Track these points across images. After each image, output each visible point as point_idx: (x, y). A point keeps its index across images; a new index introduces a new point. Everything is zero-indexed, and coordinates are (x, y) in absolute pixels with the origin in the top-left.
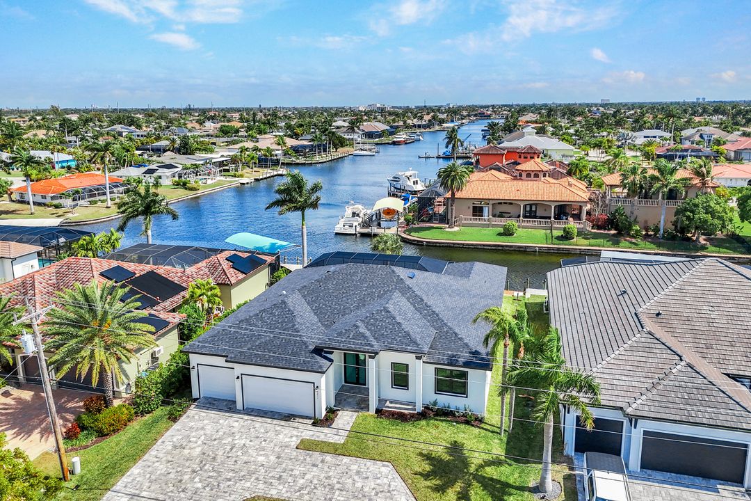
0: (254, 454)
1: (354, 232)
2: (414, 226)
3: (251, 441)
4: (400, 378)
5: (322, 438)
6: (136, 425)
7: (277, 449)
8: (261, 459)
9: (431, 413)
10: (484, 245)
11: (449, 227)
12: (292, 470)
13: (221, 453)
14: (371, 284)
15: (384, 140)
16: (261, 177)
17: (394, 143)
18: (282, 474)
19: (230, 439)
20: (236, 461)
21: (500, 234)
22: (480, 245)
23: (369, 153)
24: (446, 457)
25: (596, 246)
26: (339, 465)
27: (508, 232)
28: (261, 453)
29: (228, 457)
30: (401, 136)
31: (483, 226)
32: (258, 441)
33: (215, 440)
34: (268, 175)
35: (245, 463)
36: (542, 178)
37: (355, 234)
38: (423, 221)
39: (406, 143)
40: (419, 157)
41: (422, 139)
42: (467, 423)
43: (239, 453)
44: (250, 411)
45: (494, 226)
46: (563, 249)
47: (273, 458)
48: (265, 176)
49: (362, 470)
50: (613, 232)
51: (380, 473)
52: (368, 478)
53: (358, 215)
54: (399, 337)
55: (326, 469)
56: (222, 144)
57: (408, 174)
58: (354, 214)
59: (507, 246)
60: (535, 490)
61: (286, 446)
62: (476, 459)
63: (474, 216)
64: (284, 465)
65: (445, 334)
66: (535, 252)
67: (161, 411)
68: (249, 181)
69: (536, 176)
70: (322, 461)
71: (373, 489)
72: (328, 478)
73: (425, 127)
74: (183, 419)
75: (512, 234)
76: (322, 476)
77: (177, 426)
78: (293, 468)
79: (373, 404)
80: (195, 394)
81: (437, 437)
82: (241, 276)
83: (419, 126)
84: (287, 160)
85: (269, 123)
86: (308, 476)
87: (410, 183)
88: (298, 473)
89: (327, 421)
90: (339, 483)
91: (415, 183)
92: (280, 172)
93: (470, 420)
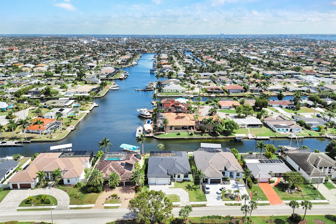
2: (156, 133)
9: (184, 181)
10: (174, 138)
11: (165, 133)
15: (116, 77)
16: (91, 109)
21: (177, 135)
24: (188, 186)
26: (175, 189)
27: (179, 134)
30: (123, 76)
31: (173, 132)
34: (92, 107)
44: (159, 185)
45: (175, 132)
46: (191, 138)
49: (178, 189)
50: (201, 132)
51: (181, 189)
54: (179, 171)
58: (140, 131)
59: (179, 138)
60: (199, 188)
61: (167, 188)
62: (191, 186)
66: (186, 139)
68: (89, 112)
69: (183, 117)
70: (173, 189)
74: (150, 187)
78: (170, 191)
79: (176, 181)
80: (149, 183)
81: (186, 184)
89: (170, 184)
91: (147, 113)
92: (94, 105)
93: (189, 181)
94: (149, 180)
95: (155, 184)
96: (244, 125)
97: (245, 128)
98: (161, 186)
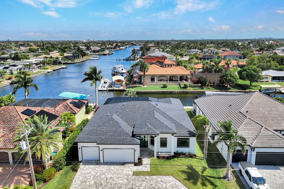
0: (117, 180)
1: (106, 90)
2: (130, 86)
3: (113, 175)
4: (164, 143)
5: (141, 170)
6: (58, 175)
7: (125, 177)
8: (121, 182)
9: (177, 155)
10: (157, 92)
11: (143, 86)
12: (136, 184)
13: (103, 182)
14: (143, 108)
15: (100, 53)
16: (56, 69)
17: (104, 55)
18: (132, 186)
19: (104, 176)
20: (111, 184)
21: (162, 87)
22: (156, 92)
23: (96, 58)
25: (196, 90)
26: (153, 179)
27: (165, 87)
28: (120, 179)
29: (107, 183)
30: (107, 52)
31: (155, 85)
32: (116, 175)
33: (98, 177)
34: (58, 68)
35: (115, 184)
36: (173, 67)
37: (107, 90)
38: (132, 84)
39: (109, 55)
40: (117, 60)
41: (114, 53)
42: (191, 157)
43: (111, 181)
44: (106, 163)
45: (159, 85)
46: (185, 92)
47: (125, 180)
48: (57, 69)
49: (162, 180)
50: (200, 85)
51: (170, 180)
52: (166, 183)
53: (106, 83)
54: (164, 128)
55: (149, 182)
56: (31, 56)
57: (119, 66)
58: (105, 83)
59: (166, 92)
60: (224, 178)
61: (129, 175)
62: (199, 170)
63: (151, 81)
64: (131, 183)
65: (178, 125)
66: (176, 93)
67: (66, 169)
68: (51, 71)
69: (171, 66)
70: (146, 179)
71: (170, 186)
72: (151, 185)
73: (114, 48)
74: (79, 170)
75: (166, 87)
76: (149, 185)
77: (78, 173)
78: (135, 183)
79: (155, 155)
80: (80, 159)
81: (182, 163)
82: (78, 109)
83: (111, 48)
84: (64, 62)
85: (53, 47)
86: (143, 186)
87: (120, 70)
88: (138, 185)
89: (139, 163)
90: (156, 186)
91: (122, 70)
92: (63, 67)
93: (192, 156)
94: (80, 151)
95: (97, 162)
96: (267, 78)
97: (268, 81)
98: (112, 167)
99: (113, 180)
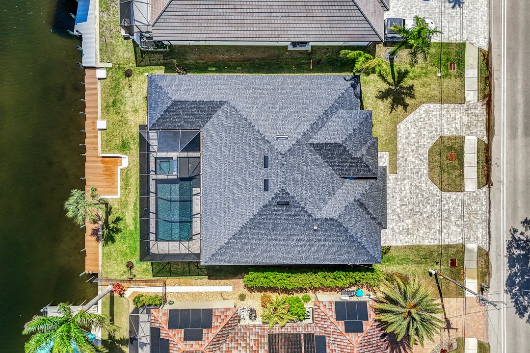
0: (405, 192)
3: (396, 198)
5: (386, 164)
7: (399, 183)
8: (407, 187)
12: (411, 169)
13: (407, 209)
18: (414, 173)
20: (411, 198)
26: (404, 148)
28: (403, 189)
29: (409, 203)
33: (399, 217)
35: (411, 193)
43: (406, 200)
47: (405, 182)
49: (405, 137)
51: (405, 128)
52: (409, 133)
55: (408, 153)
61: (396, 179)
64: (409, 174)
70: (403, 157)
71: (414, 128)
72: (412, 151)
76: (412, 154)
78: (410, 170)
86: (413, 160)
88: (412, 166)
90: (414, 145)
99: (405, 197)
